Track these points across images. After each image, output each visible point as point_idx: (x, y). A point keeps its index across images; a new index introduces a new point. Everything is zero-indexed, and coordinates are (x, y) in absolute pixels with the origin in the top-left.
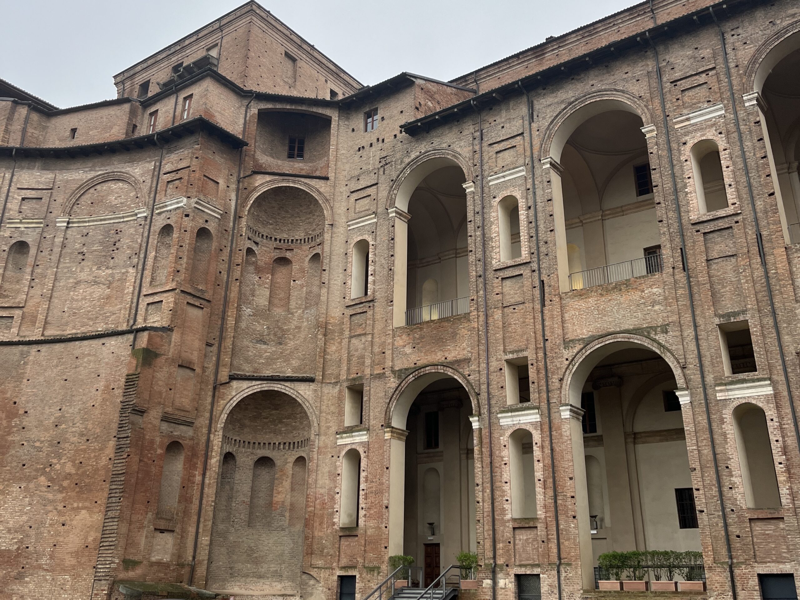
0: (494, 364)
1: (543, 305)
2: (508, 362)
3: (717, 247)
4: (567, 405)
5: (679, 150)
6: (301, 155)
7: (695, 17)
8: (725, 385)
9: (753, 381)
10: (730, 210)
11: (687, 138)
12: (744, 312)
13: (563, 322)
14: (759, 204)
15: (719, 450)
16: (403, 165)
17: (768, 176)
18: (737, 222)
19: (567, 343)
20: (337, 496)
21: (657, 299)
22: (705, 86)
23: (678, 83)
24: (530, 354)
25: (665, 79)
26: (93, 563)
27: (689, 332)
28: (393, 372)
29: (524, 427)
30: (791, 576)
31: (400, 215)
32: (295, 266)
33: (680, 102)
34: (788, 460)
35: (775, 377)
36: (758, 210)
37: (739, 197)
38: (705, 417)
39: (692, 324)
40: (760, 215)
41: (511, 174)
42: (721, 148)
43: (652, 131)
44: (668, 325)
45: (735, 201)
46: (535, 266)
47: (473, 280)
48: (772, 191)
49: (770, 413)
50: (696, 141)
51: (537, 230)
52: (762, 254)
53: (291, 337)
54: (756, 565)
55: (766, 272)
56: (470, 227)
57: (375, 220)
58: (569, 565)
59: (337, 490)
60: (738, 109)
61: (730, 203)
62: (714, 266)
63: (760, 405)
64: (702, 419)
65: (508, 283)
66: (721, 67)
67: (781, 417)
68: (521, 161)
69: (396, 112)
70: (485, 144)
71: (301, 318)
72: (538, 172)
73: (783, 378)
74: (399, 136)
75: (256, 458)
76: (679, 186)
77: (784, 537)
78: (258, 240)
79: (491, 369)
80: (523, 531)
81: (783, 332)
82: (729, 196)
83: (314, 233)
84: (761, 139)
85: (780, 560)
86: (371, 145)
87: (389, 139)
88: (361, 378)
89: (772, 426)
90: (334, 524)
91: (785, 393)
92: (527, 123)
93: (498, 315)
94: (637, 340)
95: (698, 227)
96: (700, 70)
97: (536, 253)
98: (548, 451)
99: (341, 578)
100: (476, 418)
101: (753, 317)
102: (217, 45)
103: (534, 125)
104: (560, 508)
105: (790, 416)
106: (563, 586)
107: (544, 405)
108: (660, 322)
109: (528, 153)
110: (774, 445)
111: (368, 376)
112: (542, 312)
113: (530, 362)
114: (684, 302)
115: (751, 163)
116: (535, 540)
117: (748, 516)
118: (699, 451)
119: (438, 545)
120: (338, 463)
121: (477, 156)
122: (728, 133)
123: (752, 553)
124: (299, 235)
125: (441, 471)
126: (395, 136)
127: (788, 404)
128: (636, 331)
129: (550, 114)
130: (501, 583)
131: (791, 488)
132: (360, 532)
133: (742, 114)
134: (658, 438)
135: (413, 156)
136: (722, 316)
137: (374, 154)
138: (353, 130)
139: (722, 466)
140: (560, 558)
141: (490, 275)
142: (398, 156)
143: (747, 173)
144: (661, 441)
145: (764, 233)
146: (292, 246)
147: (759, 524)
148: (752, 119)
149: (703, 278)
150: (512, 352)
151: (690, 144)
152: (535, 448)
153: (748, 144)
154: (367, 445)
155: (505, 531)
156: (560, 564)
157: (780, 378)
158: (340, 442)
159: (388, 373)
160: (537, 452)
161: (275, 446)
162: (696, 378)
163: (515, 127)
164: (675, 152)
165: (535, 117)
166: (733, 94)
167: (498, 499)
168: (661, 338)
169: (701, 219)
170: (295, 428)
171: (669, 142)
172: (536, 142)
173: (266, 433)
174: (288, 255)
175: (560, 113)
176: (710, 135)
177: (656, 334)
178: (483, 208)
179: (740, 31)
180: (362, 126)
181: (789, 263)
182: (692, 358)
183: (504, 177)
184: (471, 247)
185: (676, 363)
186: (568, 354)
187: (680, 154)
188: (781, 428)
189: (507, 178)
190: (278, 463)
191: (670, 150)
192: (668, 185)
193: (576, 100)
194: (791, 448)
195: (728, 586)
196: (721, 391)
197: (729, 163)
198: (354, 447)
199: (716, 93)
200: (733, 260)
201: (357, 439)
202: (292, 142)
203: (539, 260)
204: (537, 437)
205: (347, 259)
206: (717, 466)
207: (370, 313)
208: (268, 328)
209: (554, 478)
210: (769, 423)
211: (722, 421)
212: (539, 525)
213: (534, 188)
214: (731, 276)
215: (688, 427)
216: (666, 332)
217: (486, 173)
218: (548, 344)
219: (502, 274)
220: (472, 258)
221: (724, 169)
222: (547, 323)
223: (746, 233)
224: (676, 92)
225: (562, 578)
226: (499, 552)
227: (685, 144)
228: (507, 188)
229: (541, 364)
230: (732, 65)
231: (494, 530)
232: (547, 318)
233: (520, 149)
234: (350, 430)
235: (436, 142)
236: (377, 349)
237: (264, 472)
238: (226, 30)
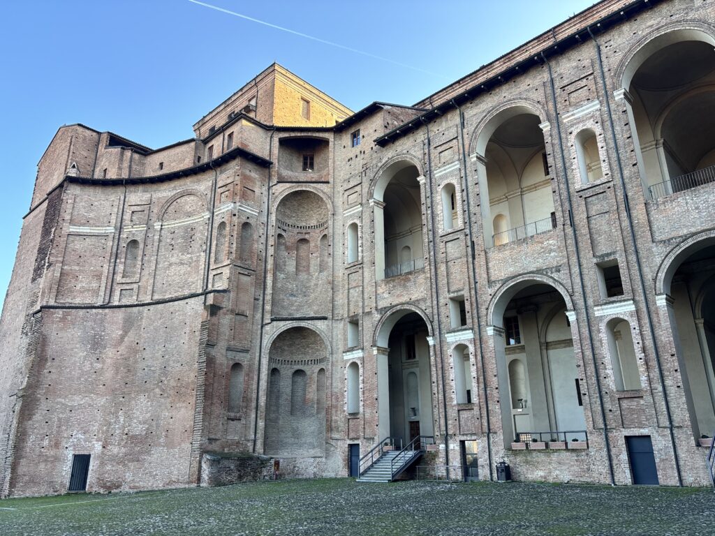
0: (442, 301)
1: (474, 258)
2: (452, 299)
3: (595, 208)
4: (491, 326)
5: (567, 138)
6: (312, 166)
7: (577, 36)
8: (601, 305)
9: (621, 301)
10: (604, 179)
11: (572, 129)
12: (614, 253)
13: (488, 269)
14: (626, 173)
15: (597, 352)
16: (377, 169)
17: (632, 151)
18: (609, 188)
19: (491, 283)
20: (346, 393)
21: (552, 247)
22: (586, 88)
23: (566, 88)
24: (466, 293)
25: (556, 87)
26: (190, 441)
27: (575, 270)
28: (376, 309)
29: (463, 342)
30: (649, 436)
31: (378, 203)
32: (312, 244)
33: (567, 103)
34: (646, 356)
35: (637, 298)
36: (625, 177)
37: (611, 169)
38: (587, 329)
39: (577, 264)
40: (626, 181)
41: (450, 168)
42: (597, 134)
43: (546, 126)
44: (560, 266)
45: (608, 172)
46: (467, 231)
47: (427, 244)
48: (635, 162)
49: (633, 323)
50: (579, 130)
51: (468, 206)
52: (628, 209)
53: (312, 291)
54: (623, 430)
55: (631, 223)
56: (423, 208)
57: (361, 209)
58: (495, 433)
59: (345, 389)
60: (610, 102)
61: (604, 173)
62: (593, 221)
63: (626, 318)
64: (585, 331)
65: (449, 245)
66: (598, 73)
67: (640, 326)
68: (457, 157)
69: (372, 131)
70: (432, 148)
71: (317, 278)
72: (468, 164)
73: (643, 298)
74: (374, 148)
75: (293, 371)
76: (567, 165)
77: (644, 410)
78: (286, 228)
79: (440, 304)
80: (464, 412)
81: (644, 265)
82: (603, 169)
83: (323, 221)
84: (627, 124)
85: (641, 426)
86: (356, 156)
87: (368, 151)
88: (357, 315)
89: (635, 334)
90: (344, 411)
91: (645, 309)
92: (460, 129)
93: (442, 268)
94: (538, 278)
95: (581, 194)
96: (582, 76)
97: (468, 223)
98: (479, 358)
99: (350, 446)
100: (431, 338)
101: (621, 256)
102: (254, 97)
103: (465, 130)
104: (489, 396)
105: (648, 325)
106: (491, 447)
107: (476, 327)
108: (555, 264)
109: (461, 151)
110: (636, 346)
111: (361, 314)
112: (473, 263)
113: (465, 298)
114: (572, 248)
115: (620, 143)
116: (473, 417)
117: (617, 396)
118: (583, 353)
119: (418, 422)
120: (345, 372)
121: (427, 157)
122: (603, 123)
123: (620, 422)
124: (313, 222)
125: (418, 373)
126: (372, 148)
127: (646, 316)
128: (539, 271)
129: (475, 121)
130: (451, 446)
131: (649, 376)
132: (360, 416)
133: (613, 106)
134: (563, 345)
135: (384, 161)
136: (599, 257)
137: (359, 163)
138: (344, 147)
139: (599, 362)
140: (489, 429)
141: (438, 240)
142: (374, 162)
143: (617, 150)
144: (565, 347)
145: (630, 194)
146: (309, 231)
147: (625, 401)
148: (621, 109)
149: (584, 230)
150: (454, 292)
151: (575, 133)
152: (471, 356)
153: (617, 128)
154: (363, 359)
155: (452, 413)
156: (489, 432)
157: (640, 298)
158: (345, 358)
159: (374, 311)
160: (472, 359)
161: (306, 363)
162: (581, 303)
163: (452, 133)
164: (564, 140)
165: (465, 124)
166: (606, 92)
167: (448, 391)
168: (555, 276)
169: (583, 188)
170: (318, 350)
171: (559, 133)
172: (467, 142)
173: (299, 354)
174: (307, 237)
175: (482, 119)
176: (589, 125)
177: (552, 273)
178: (432, 193)
179: (612, 43)
180: (350, 143)
181: (648, 215)
182: (578, 288)
183: (445, 170)
184: (424, 222)
185: (566, 292)
186: (491, 291)
187: (568, 141)
188: (641, 334)
189: (447, 171)
190: (308, 373)
191: (560, 138)
192: (560, 165)
193: (493, 109)
194: (648, 348)
195: (604, 444)
196: (598, 310)
197: (604, 144)
198: (354, 360)
199: (594, 92)
200: (607, 216)
201: (356, 356)
202: (305, 159)
203: (470, 227)
204: (471, 348)
205: (344, 236)
206: (595, 364)
207: (361, 271)
208: (296, 286)
209: (484, 376)
210: (633, 331)
211: (599, 331)
212: (475, 408)
213: (466, 176)
214: (605, 228)
215: (575, 337)
216: (559, 271)
217: (433, 169)
218: (478, 285)
219: (445, 239)
220: (425, 230)
221: (600, 149)
222: (477, 271)
223: (616, 195)
224: (565, 94)
225: (491, 442)
226: (449, 427)
227: (571, 133)
228: (447, 178)
229: (474, 299)
230: (606, 70)
231: (446, 412)
232: (476, 267)
233: (456, 149)
234: (351, 350)
235: (399, 149)
236: (366, 296)
237: (299, 379)
238: (260, 86)
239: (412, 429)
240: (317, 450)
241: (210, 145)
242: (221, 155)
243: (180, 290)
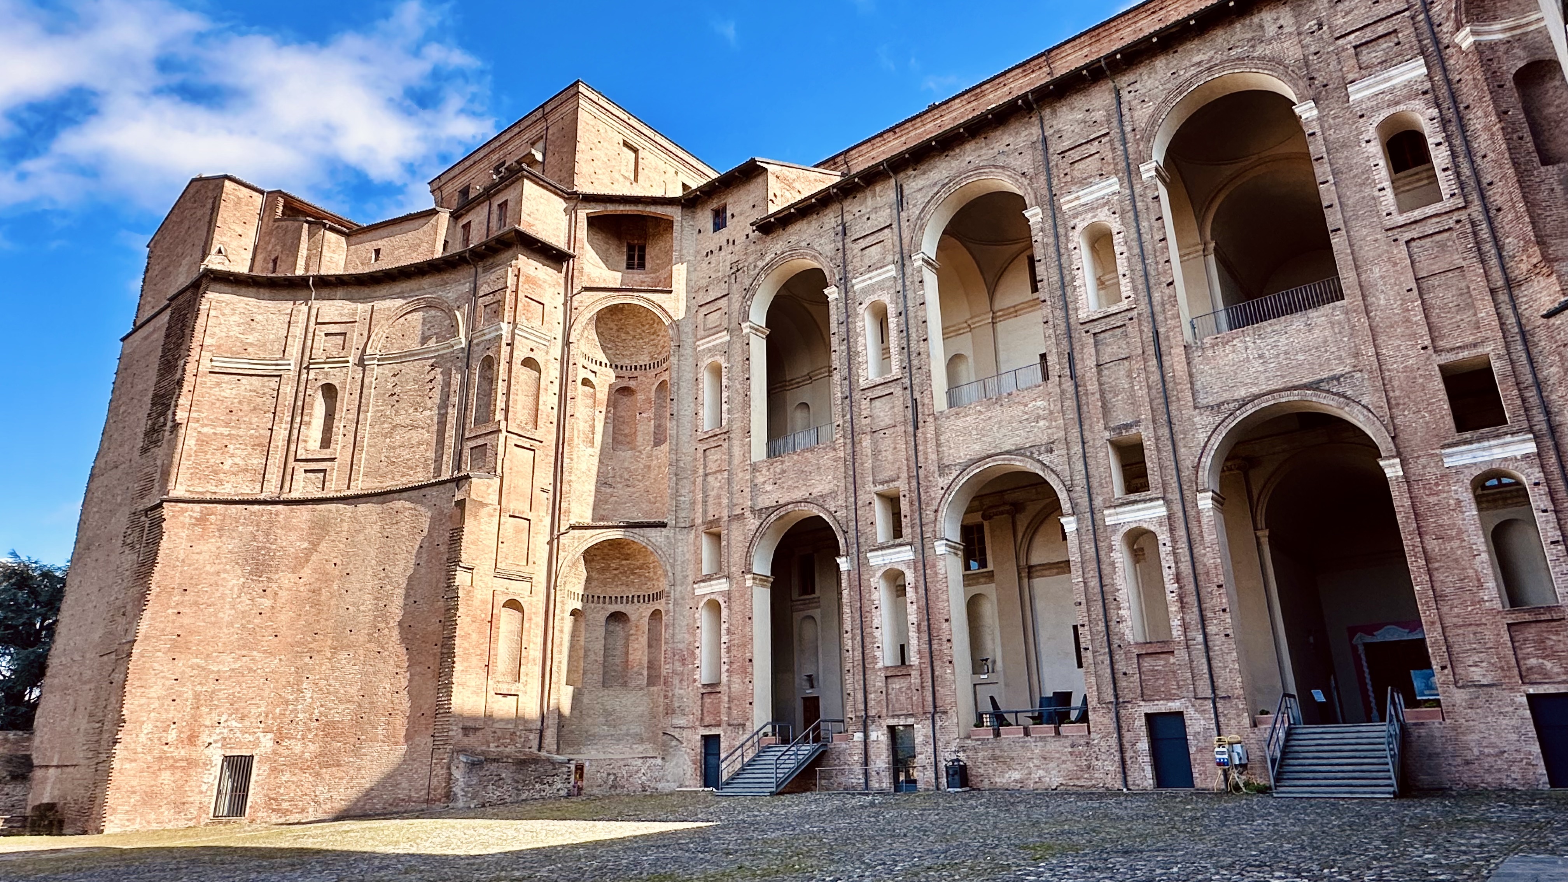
0: (863, 498)
1: (916, 428)
2: (879, 495)
3: (1109, 349)
4: (942, 539)
5: (1066, 235)
6: (642, 265)
7: (1085, 72)
8: (1115, 507)
9: (1145, 501)
10: (1124, 305)
11: (1077, 221)
12: (1137, 423)
13: (938, 445)
14: (1157, 296)
15: (1106, 581)
16: (757, 271)
17: (1166, 262)
18: (1131, 319)
19: (943, 469)
20: (697, 651)
21: (1041, 412)
22: (1097, 156)
23: (1067, 154)
24: (902, 486)
25: (1051, 151)
26: (431, 732)
27: (1077, 449)
28: (753, 511)
29: (896, 567)
30: (1181, 714)
31: (756, 330)
32: (640, 397)
33: (1069, 178)
34: (1180, 588)
35: (1169, 496)
36: (1155, 303)
37: (1135, 289)
38: (1093, 545)
39: (1079, 440)
40: (1158, 309)
41: (879, 275)
42: (1114, 232)
43: (1036, 215)
44: (1053, 443)
45: (1129, 293)
46: (906, 381)
47: (839, 402)
48: (1170, 280)
49: (1163, 537)
50: (1086, 224)
51: (908, 340)
52: (1159, 355)
53: (640, 477)
54: (1142, 703)
55: (1163, 376)
56: (835, 340)
57: (728, 338)
58: (945, 713)
59: (697, 644)
60: (1134, 182)
61: (1124, 295)
62: (1105, 372)
63: (1152, 529)
64: (1090, 548)
65: (877, 403)
66: (1115, 132)
67: (1174, 541)
68: (890, 258)
69: (747, 207)
70: (848, 240)
71: (650, 456)
72: (908, 271)
73: (1178, 496)
74: (751, 235)
75: (608, 614)
76: (1068, 278)
77: (1174, 672)
78: (596, 368)
79: (860, 503)
80: (896, 680)
81: (1180, 444)
82: (1123, 288)
83: (661, 357)
84: (1160, 218)
85: (1170, 698)
86: (720, 249)
87: (741, 240)
88: (718, 520)
89: (1165, 551)
90: (695, 681)
91: (1180, 514)
92: (895, 212)
93: (866, 442)
94: (1018, 462)
95: (1087, 327)
96: (1092, 137)
97: (908, 368)
98: (922, 591)
99: (705, 738)
100: (844, 559)
101: (1147, 428)
102: (542, 137)
103: (904, 215)
104: (935, 653)
105: (1185, 539)
106: (938, 736)
107: (918, 541)
108: (1045, 439)
109: (898, 249)
110: (1166, 572)
111: (726, 518)
112: (915, 436)
113: (901, 494)
114: (1072, 415)
115: (1148, 247)
116: (909, 688)
117: (1136, 651)
118: (1085, 583)
119: (817, 698)
120: (697, 615)
121: (840, 255)
122: (1123, 212)
123: (1139, 691)
124: (644, 359)
125: (818, 618)
126: (747, 235)
127: (1183, 525)
128: (1018, 452)
129: (920, 199)
130: (873, 736)
131: (1183, 619)
132: (723, 688)
133: (1138, 189)
134: (1055, 571)
135: (768, 259)
136: (1114, 429)
137: (724, 260)
138: (700, 231)
139: (1110, 598)
140: (935, 707)
141: (857, 396)
142: (751, 259)
143: (1144, 260)
144: (1058, 574)
145: (1162, 330)
146: (636, 374)
147: (1147, 659)
148: (1150, 194)
149: (1092, 387)
150: (881, 483)
151: (1080, 228)
152: (908, 589)
153: (1144, 224)
154: (728, 595)
155: (877, 681)
156: (935, 712)
157: (1175, 496)
158: (698, 592)
159: (747, 514)
160: (910, 594)
161: (629, 601)
162: (1084, 502)
163: (884, 216)
164: (1062, 239)
165: (905, 204)
166: (1128, 165)
167: (869, 646)
168: (1045, 458)
169: (1091, 318)
170: (650, 579)
171: (1055, 226)
172: (906, 234)
173: (617, 586)
174: (632, 384)
175: (932, 197)
176: (1103, 216)
177: (1040, 454)
178: (848, 317)
179: (1137, 86)
180: (710, 225)
181: (1188, 364)
182: (1080, 479)
183: (870, 278)
184: (836, 364)
185: (1061, 486)
186: (943, 482)
187: (1068, 240)
188: (1174, 553)
189: (874, 280)
190: (633, 617)
191: (1057, 236)
192: (1055, 278)
193: (950, 181)
194: (1184, 575)
195: (1113, 727)
196: (1110, 515)
197: (1124, 249)
198: (713, 596)
199: (1109, 164)
200: (1126, 363)
201: (716, 588)
202: (631, 249)
203: (911, 375)
204: (910, 577)
205: (698, 385)
206: (1104, 600)
207: (726, 445)
208: (613, 469)
209: (928, 620)
210: (1161, 548)
211: (1111, 549)
212: (913, 673)
213: (905, 290)
214: (1124, 383)
215: (1074, 557)
216: (1051, 451)
217: (850, 275)
218: (922, 472)
219: (870, 394)
220: (836, 377)
221: (1118, 256)
222: (920, 448)
223: (1141, 332)
224: (1064, 164)
225: (937, 727)
226: (871, 703)
227: (1074, 228)
228: (874, 292)
229: (915, 495)
230: (1128, 129)
231: (865, 679)
232: (920, 441)
233: (888, 244)
234: (708, 578)
235: (794, 239)
236: (736, 488)
237: (618, 628)
238: (551, 119)
239: (806, 709)
240: (649, 746)
241: (465, 221)
242: (484, 239)
243: (412, 473)
